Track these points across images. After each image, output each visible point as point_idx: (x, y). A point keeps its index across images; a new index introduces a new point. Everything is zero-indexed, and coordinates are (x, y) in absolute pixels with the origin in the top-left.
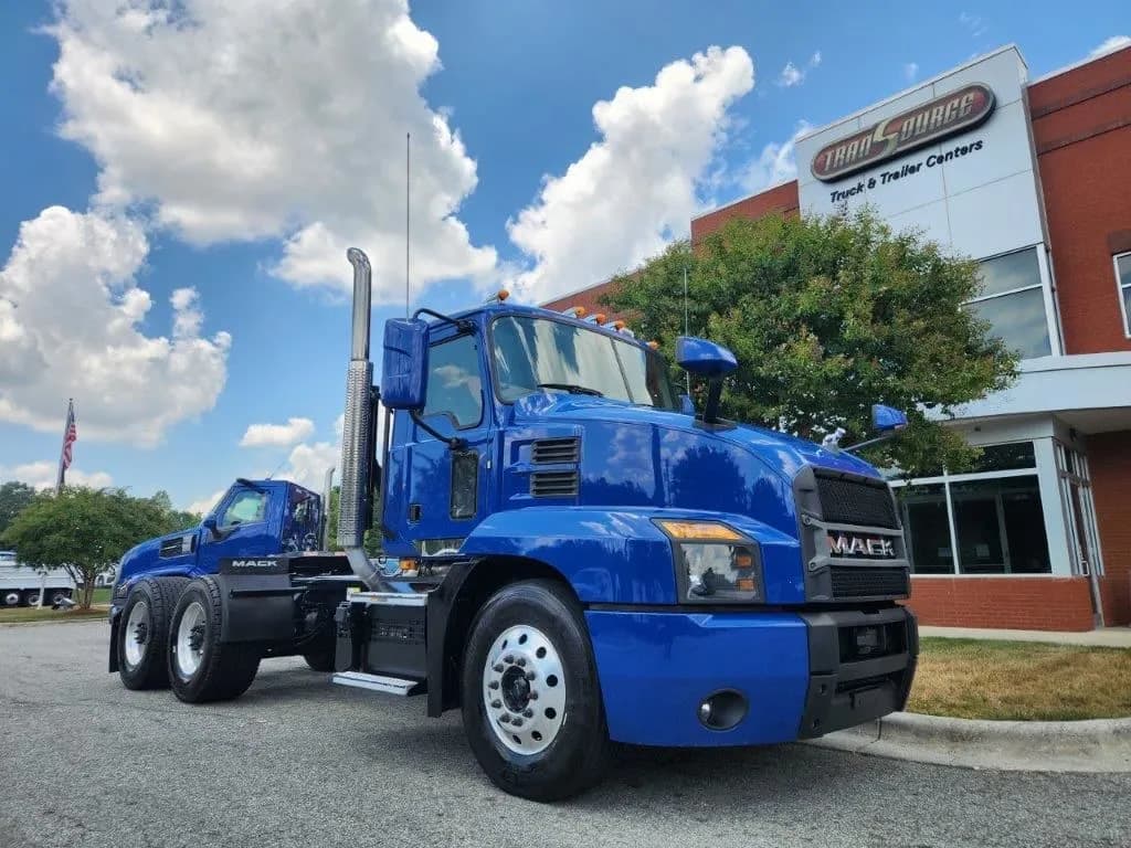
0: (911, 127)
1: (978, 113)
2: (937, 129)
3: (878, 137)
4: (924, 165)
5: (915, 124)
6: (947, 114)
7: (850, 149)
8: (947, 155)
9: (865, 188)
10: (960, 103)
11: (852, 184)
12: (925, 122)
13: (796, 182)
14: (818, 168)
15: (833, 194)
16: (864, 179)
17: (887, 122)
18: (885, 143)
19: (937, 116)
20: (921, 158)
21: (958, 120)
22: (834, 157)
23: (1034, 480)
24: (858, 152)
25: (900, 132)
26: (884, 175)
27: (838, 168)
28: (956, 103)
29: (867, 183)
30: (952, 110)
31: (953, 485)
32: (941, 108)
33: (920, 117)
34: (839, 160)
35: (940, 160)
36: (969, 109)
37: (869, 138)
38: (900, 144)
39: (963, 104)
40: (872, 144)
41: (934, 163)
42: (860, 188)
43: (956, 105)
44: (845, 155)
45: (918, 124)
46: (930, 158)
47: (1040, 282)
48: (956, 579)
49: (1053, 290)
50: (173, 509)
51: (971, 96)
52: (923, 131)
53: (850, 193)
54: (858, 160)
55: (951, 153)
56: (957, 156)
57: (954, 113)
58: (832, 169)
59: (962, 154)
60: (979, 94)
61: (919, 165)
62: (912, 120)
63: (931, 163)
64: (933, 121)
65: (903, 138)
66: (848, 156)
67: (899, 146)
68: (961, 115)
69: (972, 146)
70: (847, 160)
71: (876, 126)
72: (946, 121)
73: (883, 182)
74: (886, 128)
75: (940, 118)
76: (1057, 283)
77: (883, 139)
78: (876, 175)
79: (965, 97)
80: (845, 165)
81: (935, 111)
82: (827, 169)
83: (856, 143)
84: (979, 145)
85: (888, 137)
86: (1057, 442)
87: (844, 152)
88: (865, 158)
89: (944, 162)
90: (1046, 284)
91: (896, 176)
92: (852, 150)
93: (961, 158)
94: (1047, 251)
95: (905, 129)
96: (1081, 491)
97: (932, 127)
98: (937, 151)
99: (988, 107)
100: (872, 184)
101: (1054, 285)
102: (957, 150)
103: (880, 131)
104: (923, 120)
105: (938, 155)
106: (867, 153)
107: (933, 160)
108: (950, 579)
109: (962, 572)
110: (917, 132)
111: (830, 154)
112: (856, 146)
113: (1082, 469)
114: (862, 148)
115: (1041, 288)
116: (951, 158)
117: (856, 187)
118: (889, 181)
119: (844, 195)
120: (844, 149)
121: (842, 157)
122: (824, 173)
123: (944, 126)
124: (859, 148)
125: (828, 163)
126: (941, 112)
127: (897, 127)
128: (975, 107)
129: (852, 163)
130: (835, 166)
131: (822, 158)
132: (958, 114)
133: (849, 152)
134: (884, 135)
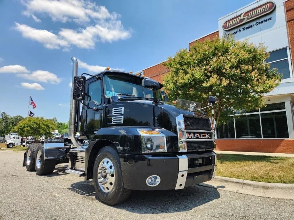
0: (251, 14)
1: (271, 9)
2: (258, 15)
3: (242, 17)
6: (262, 10)
7: (234, 21)
8: (261, 22)
9: (238, 32)
10: (265, 7)
11: (234, 31)
12: (255, 13)
13: (218, 31)
14: (224, 27)
16: (238, 30)
17: (244, 13)
18: (244, 19)
19: (258, 11)
20: (254, 23)
21: (265, 12)
23: (285, 112)
24: (236, 22)
25: (248, 17)
26: (243, 28)
27: (231, 27)
28: (264, 7)
29: (238, 31)
30: (263, 9)
31: (261, 114)
32: (260, 8)
33: (254, 11)
34: (230, 24)
35: (259, 23)
36: (268, 8)
38: (248, 19)
39: (266, 7)
40: (240, 19)
41: (258, 24)
42: (236, 32)
43: (264, 8)
44: (232, 23)
45: (253, 13)
46: (257, 23)
47: (287, 57)
48: (262, 139)
50: (58, 122)
51: (269, 5)
52: (255, 15)
53: (234, 34)
54: (236, 24)
55: (263, 21)
56: (264, 22)
57: (264, 10)
58: (228, 27)
59: (266, 21)
60: (271, 4)
61: (254, 25)
62: (252, 12)
63: (257, 24)
64: (257, 12)
65: (249, 18)
66: (233, 23)
69: (269, 19)
70: (233, 25)
71: (241, 14)
72: (261, 12)
73: (243, 30)
74: (244, 14)
75: (259, 11)
76: (292, 57)
77: (243, 18)
78: (241, 28)
79: (267, 5)
80: (232, 26)
81: (258, 9)
82: (227, 27)
83: (235, 19)
84: (271, 19)
85: (245, 17)
86: (291, 102)
87: (232, 22)
88: (238, 23)
89: (261, 24)
91: (247, 28)
92: (234, 22)
94: (290, 48)
95: (249, 15)
97: (257, 14)
98: (259, 21)
99: (273, 8)
100: (240, 31)
101: (291, 58)
102: (265, 20)
104: (254, 12)
105: (259, 22)
106: (239, 22)
107: (258, 23)
108: (260, 140)
109: (264, 138)
110: (253, 16)
111: (228, 23)
114: (237, 21)
115: (288, 59)
116: (263, 23)
117: (235, 32)
118: (245, 30)
119: (232, 34)
120: (232, 21)
121: (231, 24)
122: (226, 28)
123: (261, 14)
124: (236, 21)
125: (227, 25)
126: (260, 10)
127: (247, 14)
128: (270, 8)
129: (234, 25)
130: (229, 26)
131: (225, 24)
132: (265, 10)
133: (233, 22)
134: (243, 17)
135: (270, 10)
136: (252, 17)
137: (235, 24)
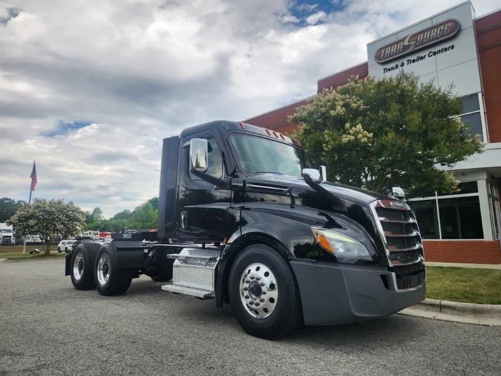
0: (421, 39)
1: (453, 31)
2: (433, 40)
3: (406, 43)
4: (427, 56)
5: (424, 37)
6: (438, 33)
7: (393, 48)
8: (438, 51)
9: (399, 67)
10: (444, 28)
11: (393, 65)
12: (428, 36)
13: (367, 63)
14: (378, 57)
15: (384, 69)
16: (399, 63)
17: (409, 37)
18: (409, 46)
19: (433, 34)
20: (426, 53)
21: (443, 36)
22: (385, 52)
23: (477, 197)
24: (396, 50)
25: (416, 41)
26: (408, 61)
27: (387, 58)
28: (442, 27)
29: (400, 64)
30: (441, 30)
31: (439, 200)
32: (436, 30)
33: (426, 34)
35: (435, 53)
36: (449, 30)
37: (402, 43)
38: (416, 46)
39: (446, 28)
40: (403, 46)
42: (397, 66)
43: (442, 29)
44: (390, 51)
45: (425, 37)
47: (479, 109)
48: (440, 241)
49: (485, 113)
51: (450, 24)
53: (392, 69)
54: (396, 54)
55: (440, 51)
56: (442, 52)
58: (384, 58)
59: (445, 51)
60: (453, 23)
61: (425, 56)
62: (422, 35)
63: (430, 55)
65: (418, 44)
66: (392, 52)
67: (416, 48)
68: (445, 33)
69: (449, 47)
70: (391, 54)
71: (405, 38)
72: (438, 36)
73: (408, 64)
74: (410, 39)
75: (435, 34)
76: (487, 110)
77: (408, 44)
78: (405, 61)
79: (447, 25)
80: (390, 56)
81: (433, 31)
82: (382, 58)
83: (396, 46)
84: (453, 47)
85: (411, 43)
86: (487, 181)
88: (400, 53)
90: (482, 110)
91: (414, 61)
92: (394, 49)
93: (444, 52)
94: (483, 96)
95: (418, 39)
96: (496, 203)
97: (431, 38)
98: (433, 50)
99: (458, 29)
100: (403, 65)
101: (485, 111)
102: (443, 49)
103: (407, 40)
106: (401, 50)
107: (431, 54)
108: (438, 242)
109: (443, 238)
110: (424, 41)
111: (383, 51)
112: (396, 47)
113: (496, 193)
114: (399, 48)
115: (480, 112)
116: (440, 53)
117: (395, 66)
118: (410, 63)
119: (390, 70)
120: (390, 48)
123: (437, 38)
124: (397, 48)
125: (382, 55)
126: (435, 32)
127: (415, 38)
128: (452, 29)
129: (393, 55)
130: (385, 56)
131: (379, 53)
132: (443, 32)
133: (392, 50)
134: (409, 42)
135: (451, 33)
136: (423, 43)
137: (394, 53)
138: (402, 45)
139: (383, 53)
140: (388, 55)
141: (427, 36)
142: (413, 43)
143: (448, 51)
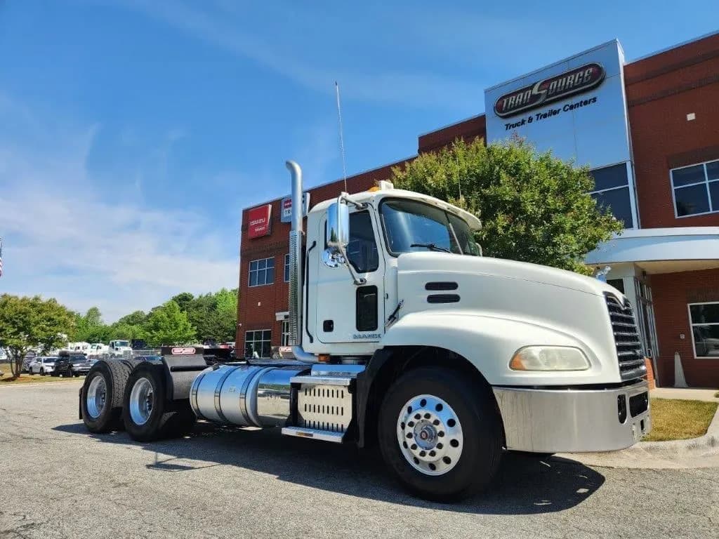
0: (555, 87)
1: (595, 80)
2: (570, 89)
3: (535, 91)
4: (562, 110)
6: (576, 81)
7: (517, 98)
8: (576, 105)
9: (526, 122)
10: (584, 74)
11: (518, 119)
12: (563, 84)
13: (484, 116)
14: (498, 108)
15: (507, 125)
16: (525, 117)
18: (538, 96)
19: (570, 81)
20: (560, 106)
21: (583, 84)
22: (508, 102)
24: (522, 101)
25: (548, 89)
26: (538, 115)
27: (510, 110)
28: (582, 73)
29: (527, 120)
30: (579, 77)
32: (573, 76)
33: (560, 80)
34: (511, 104)
35: (572, 107)
36: (589, 78)
37: (530, 91)
38: (548, 96)
39: (586, 75)
40: (531, 96)
41: (568, 109)
42: (523, 122)
43: (581, 75)
44: (515, 102)
45: (559, 85)
46: (566, 106)
47: (628, 183)
49: (635, 189)
51: (591, 70)
52: (562, 89)
53: (517, 125)
54: (523, 105)
55: (578, 104)
56: (581, 106)
57: (581, 79)
58: (507, 110)
59: (585, 105)
60: (595, 69)
61: (559, 110)
62: (556, 82)
63: (565, 109)
64: (568, 84)
65: (549, 93)
66: (517, 102)
67: (547, 98)
68: (585, 81)
69: (590, 100)
70: (516, 105)
71: (534, 84)
72: (575, 85)
73: (537, 119)
74: (540, 85)
75: (572, 82)
77: (538, 93)
78: (533, 114)
79: (588, 70)
80: (515, 108)
81: (569, 78)
82: (504, 109)
83: (522, 94)
84: (594, 100)
85: (541, 92)
86: (636, 279)
87: (514, 100)
89: (574, 109)
90: (631, 185)
91: (545, 116)
92: (519, 100)
93: (584, 107)
94: (632, 166)
95: (551, 87)
96: (648, 308)
97: (567, 88)
98: (569, 102)
99: (600, 77)
100: (530, 120)
101: (636, 186)
102: (582, 102)
105: (570, 104)
106: (528, 101)
107: (567, 107)
110: (559, 90)
111: (505, 100)
113: (648, 295)
114: (525, 97)
115: (628, 188)
117: (521, 121)
118: (541, 118)
119: (514, 126)
121: (513, 102)
122: (501, 112)
123: (575, 87)
124: (523, 97)
125: (504, 106)
126: (573, 79)
127: (546, 86)
128: (593, 77)
129: (519, 106)
130: (509, 108)
131: (500, 103)
132: (582, 81)
133: (518, 100)
134: (538, 91)
135: (593, 82)
136: (556, 94)
137: (520, 104)
138: (530, 94)
139: (505, 104)
140: (512, 107)
141: (561, 84)
142: (544, 91)
143: (588, 105)
